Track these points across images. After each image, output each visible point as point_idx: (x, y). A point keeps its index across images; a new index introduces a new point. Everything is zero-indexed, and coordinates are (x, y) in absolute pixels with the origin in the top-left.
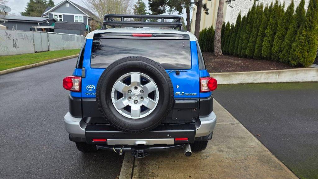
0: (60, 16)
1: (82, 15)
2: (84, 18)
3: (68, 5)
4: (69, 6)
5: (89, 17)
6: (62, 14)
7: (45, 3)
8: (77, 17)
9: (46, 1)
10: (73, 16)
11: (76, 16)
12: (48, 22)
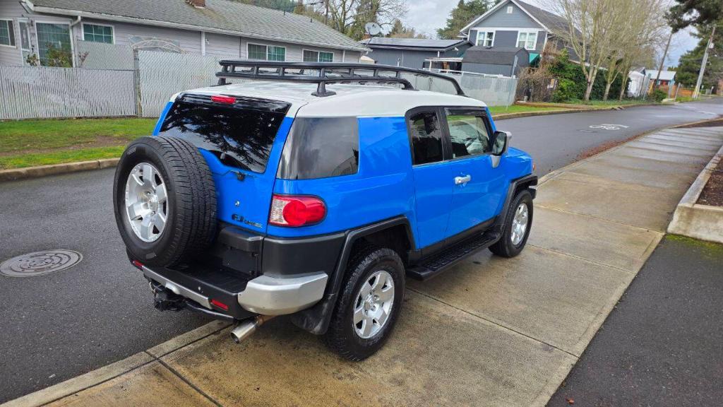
0: (490, 35)
1: (536, 31)
2: (539, 37)
3: (510, 9)
4: (511, 12)
5: (551, 33)
6: (493, 30)
7: (484, 8)
8: (525, 34)
9: (489, 3)
10: (517, 32)
11: (521, 34)
12: (456, 49)
